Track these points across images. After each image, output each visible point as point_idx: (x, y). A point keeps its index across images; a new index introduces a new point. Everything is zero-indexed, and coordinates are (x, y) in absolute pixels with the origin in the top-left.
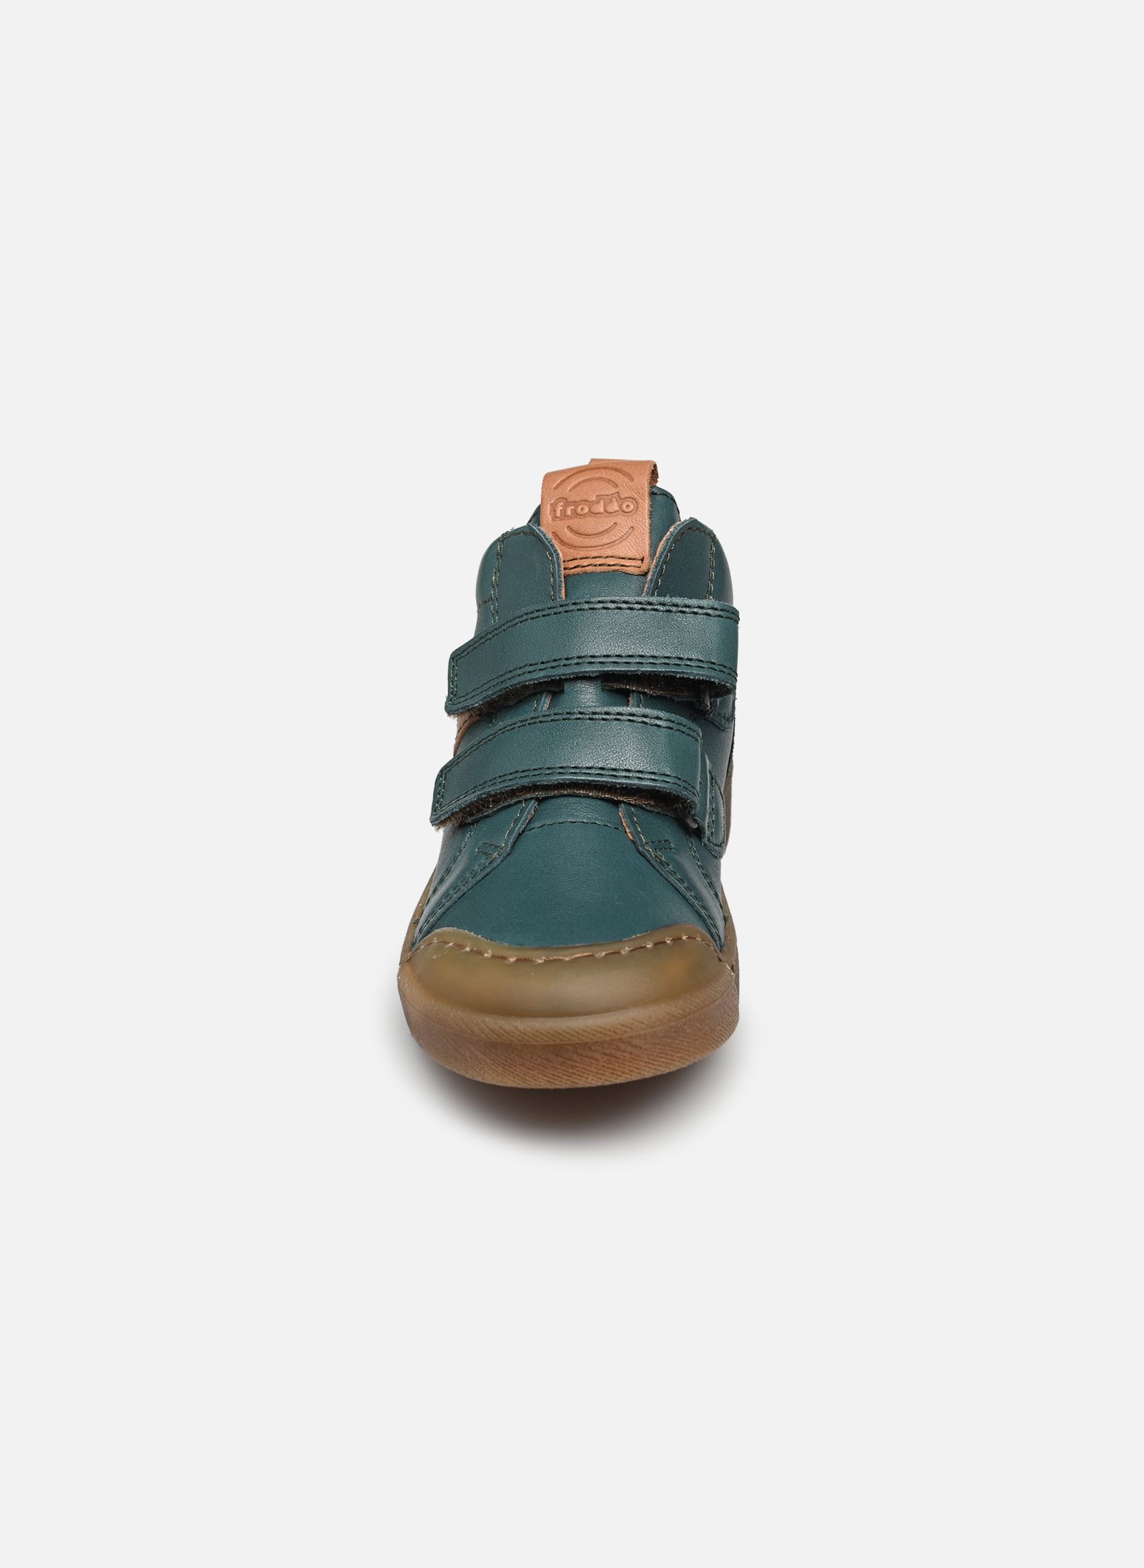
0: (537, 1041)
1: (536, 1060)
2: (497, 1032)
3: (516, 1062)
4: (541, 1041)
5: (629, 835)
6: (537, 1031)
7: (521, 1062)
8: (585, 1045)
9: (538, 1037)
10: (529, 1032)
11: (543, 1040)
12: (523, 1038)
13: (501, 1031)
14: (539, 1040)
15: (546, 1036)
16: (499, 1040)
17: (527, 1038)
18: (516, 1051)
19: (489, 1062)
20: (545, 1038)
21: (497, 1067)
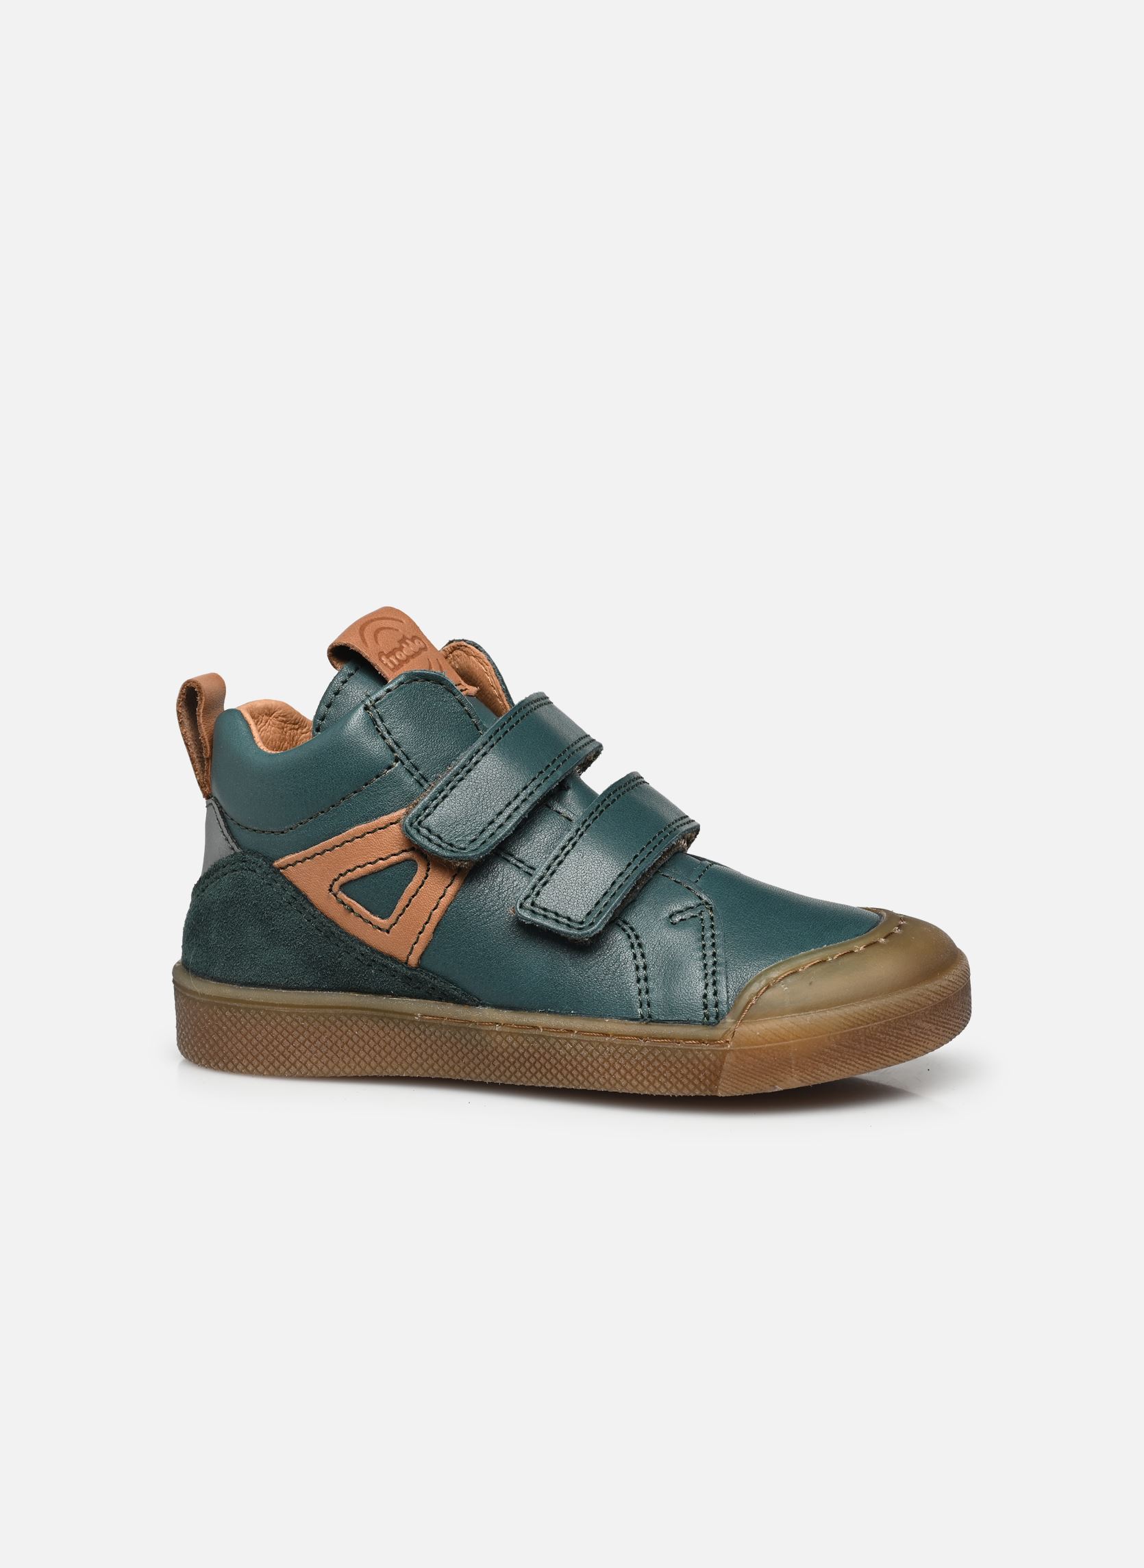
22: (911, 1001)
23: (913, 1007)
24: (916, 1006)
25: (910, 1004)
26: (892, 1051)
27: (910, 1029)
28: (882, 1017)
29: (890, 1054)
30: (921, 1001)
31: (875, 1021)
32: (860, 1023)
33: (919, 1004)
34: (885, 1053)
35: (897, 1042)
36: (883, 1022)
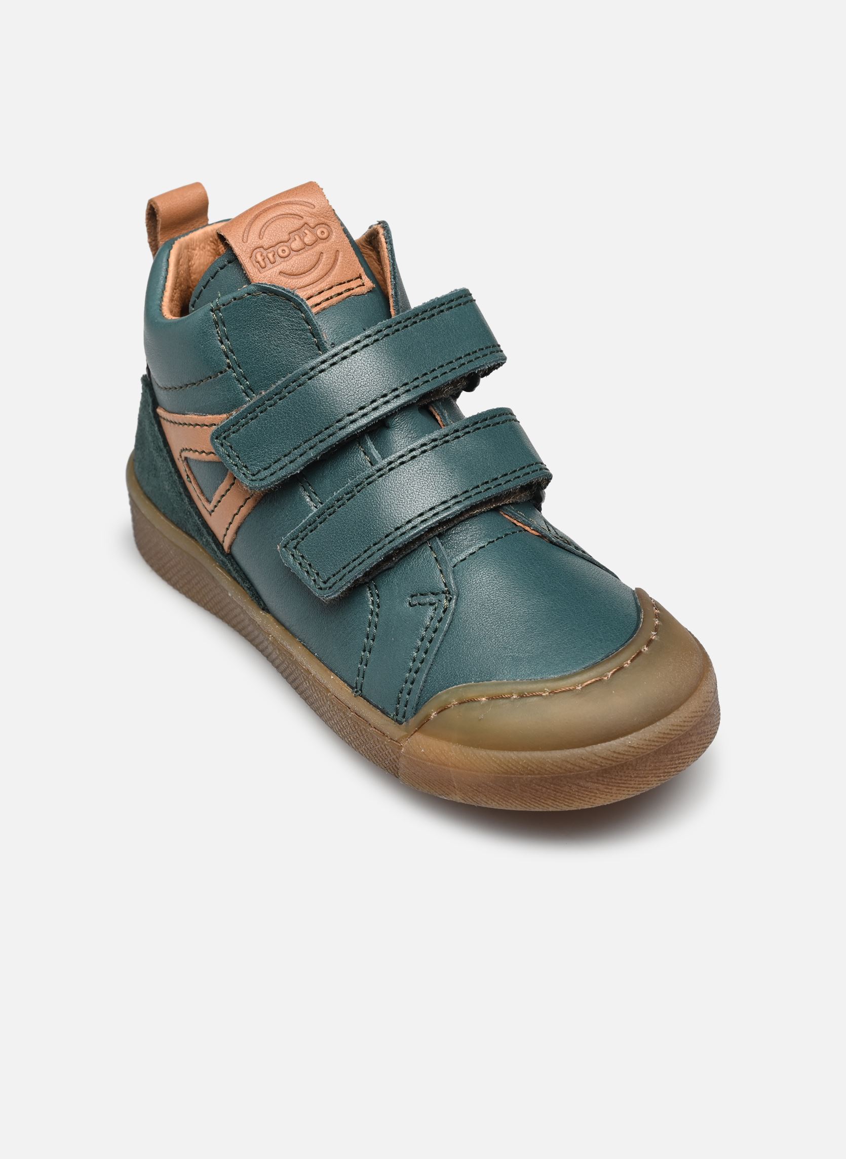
0: (651, 749)
1: (650, 766)
2: (611, 758)
3: (631, 777)
4: (654, 747)
5: (533, 532)
6: (649, 740)
7: (635, 775)
8: (688, 734)
9: (651, 745)
10: (643, 745)
11: (656, 746)
12: (638, 753)
13: (615, 755)
14: (652, 747)
15: (657, 742)
16: (614, 764)
17: (642, 750)
18: (630, 768)
19: (601, 787)
20: (657, 744)
21: (611, 789)
22: (571, 764)
23: (574, 768)
24: (577, 768)
25: (569, 766)
26: (550, 800)
27: (570, 787)
28: (536, 772)
29: (548, 803)
30: (584, 764)
31: (529, 774)
32: (513, 772)
33: (580, 767)
34: (543, 801)
35: (555, 794)
36: (538, 776)
